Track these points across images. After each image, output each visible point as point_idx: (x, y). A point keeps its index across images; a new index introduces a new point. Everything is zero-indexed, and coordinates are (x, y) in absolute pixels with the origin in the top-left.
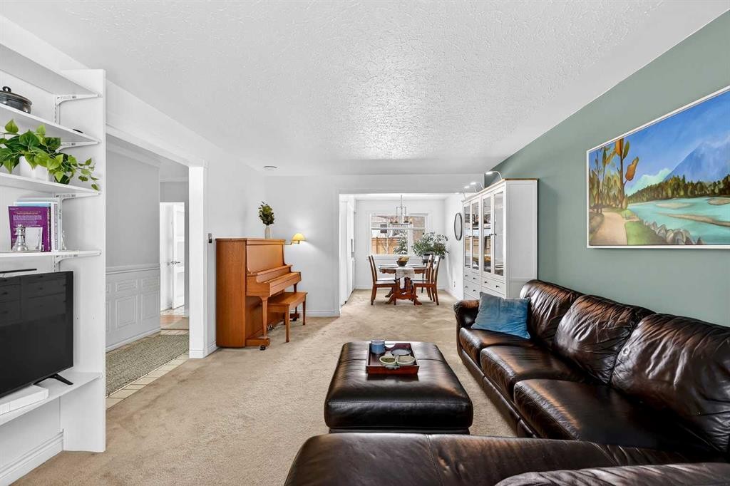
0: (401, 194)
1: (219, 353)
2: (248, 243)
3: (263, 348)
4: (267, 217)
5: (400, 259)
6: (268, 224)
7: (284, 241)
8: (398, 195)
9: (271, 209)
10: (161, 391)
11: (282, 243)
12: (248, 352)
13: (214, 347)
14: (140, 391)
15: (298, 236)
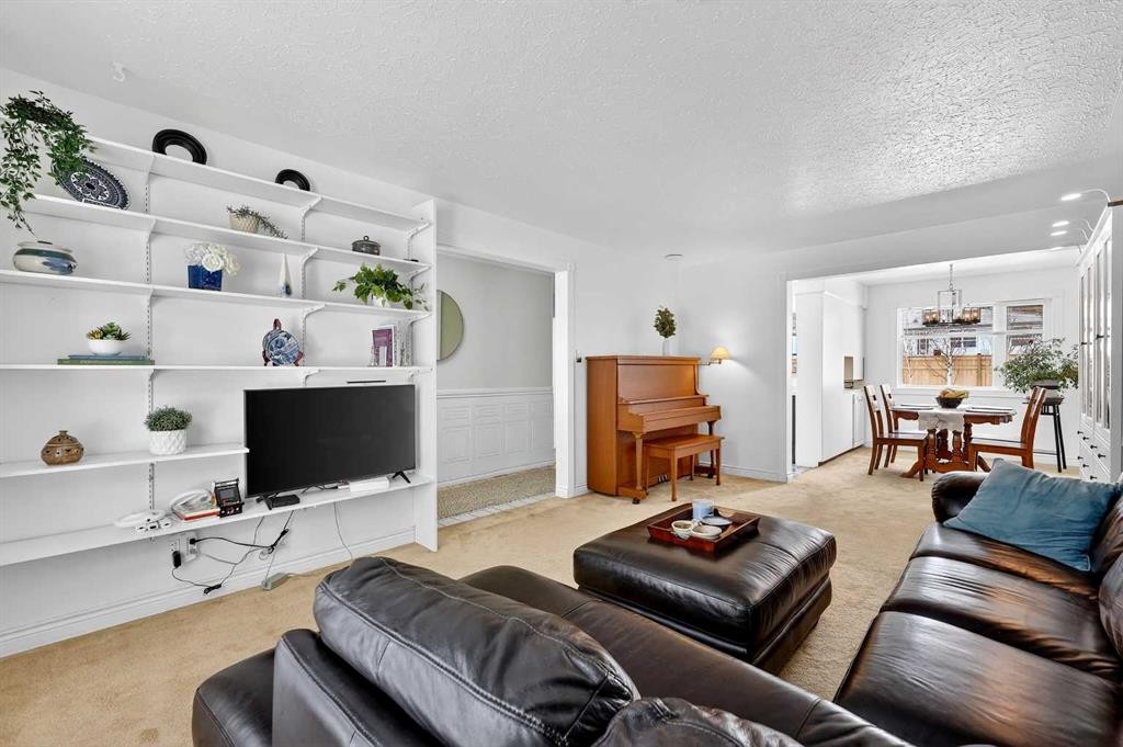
0: (948, 263)
1: (590, 497)
2: (619, 362)
3: (636, 501)
4: (666, 325)
5: (944, 393)
6: (666, 336)
7: (696, 360)
8: (943, 266)
9: (672, 315)
10: (509, 519)
11: (693, 363)
12: (617, 502)
13: (584, 489)
14: (494, 515)
15: (719, 352)
